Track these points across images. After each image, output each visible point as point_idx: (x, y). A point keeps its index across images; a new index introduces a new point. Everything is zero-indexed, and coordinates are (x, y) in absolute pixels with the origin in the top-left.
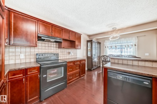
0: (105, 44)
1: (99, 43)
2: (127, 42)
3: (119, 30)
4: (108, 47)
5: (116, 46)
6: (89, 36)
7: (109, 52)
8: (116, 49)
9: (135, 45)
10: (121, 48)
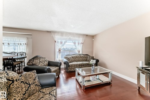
2: (19, 41)
5: (9, 44)
9: (26, 44)
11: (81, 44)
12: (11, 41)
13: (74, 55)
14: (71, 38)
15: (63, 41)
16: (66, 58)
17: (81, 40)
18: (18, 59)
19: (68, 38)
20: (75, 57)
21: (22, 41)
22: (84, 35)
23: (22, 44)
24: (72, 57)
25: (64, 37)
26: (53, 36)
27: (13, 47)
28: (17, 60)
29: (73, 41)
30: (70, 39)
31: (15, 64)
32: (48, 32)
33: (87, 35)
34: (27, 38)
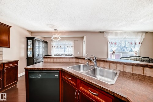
0: (52, 43)
1: (46, 42)
2: (68, 44)
3: (60, 32)
4: (54, 47)
5: (61, 47)
6: (32, 32)
7: (56, 51)
8: (61, 49)
9: (73, 46)
10: (65, 48)
11: (139, 43)
12: (62, 44)
14: (127, 37)
22: (143, 32)
23: (70, 47)
25: (119, 37)
26: (107, 36)
32: (101, 32)
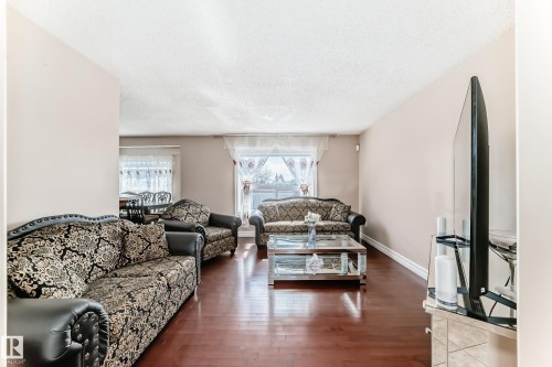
5: (138, 173)
7: (126, 185)
8: (138, 178)
9: (170, 171)
10: (148, 175)
11: (312, 164)
12: (142, 166)
13: (287, 202)
14: (279, 148)
15: (257, 160)
16: (260, 208)
17: (312, 152)
18: (155, 207)
19: (271, 148)
20: (287, 206)
21: (163, 165)
22: (321, 136)
23: (164, 172)
24: (281, 207)
25: (258, 148)
26: (229, 147)
27: (145, 180)
28: (152, 212)
29: (287, 158)
30: (275, 153)
31: (147, 218)
32: (216, 137)
33: (333, 136)
34: (174, 155)
